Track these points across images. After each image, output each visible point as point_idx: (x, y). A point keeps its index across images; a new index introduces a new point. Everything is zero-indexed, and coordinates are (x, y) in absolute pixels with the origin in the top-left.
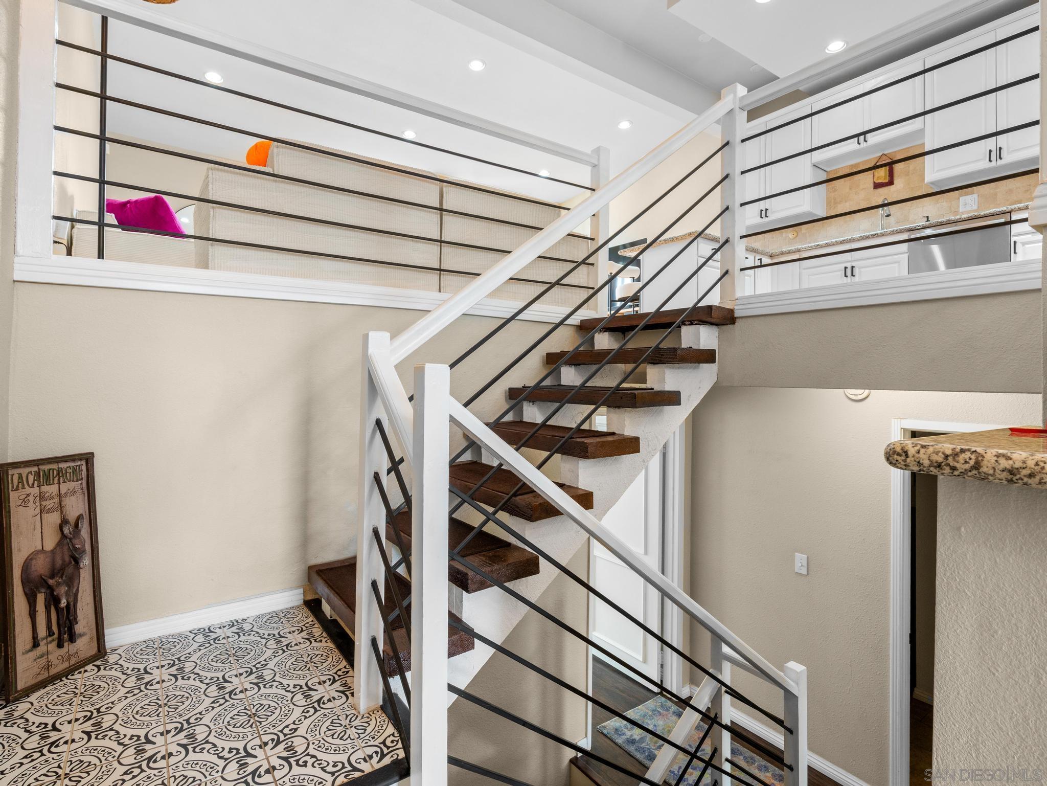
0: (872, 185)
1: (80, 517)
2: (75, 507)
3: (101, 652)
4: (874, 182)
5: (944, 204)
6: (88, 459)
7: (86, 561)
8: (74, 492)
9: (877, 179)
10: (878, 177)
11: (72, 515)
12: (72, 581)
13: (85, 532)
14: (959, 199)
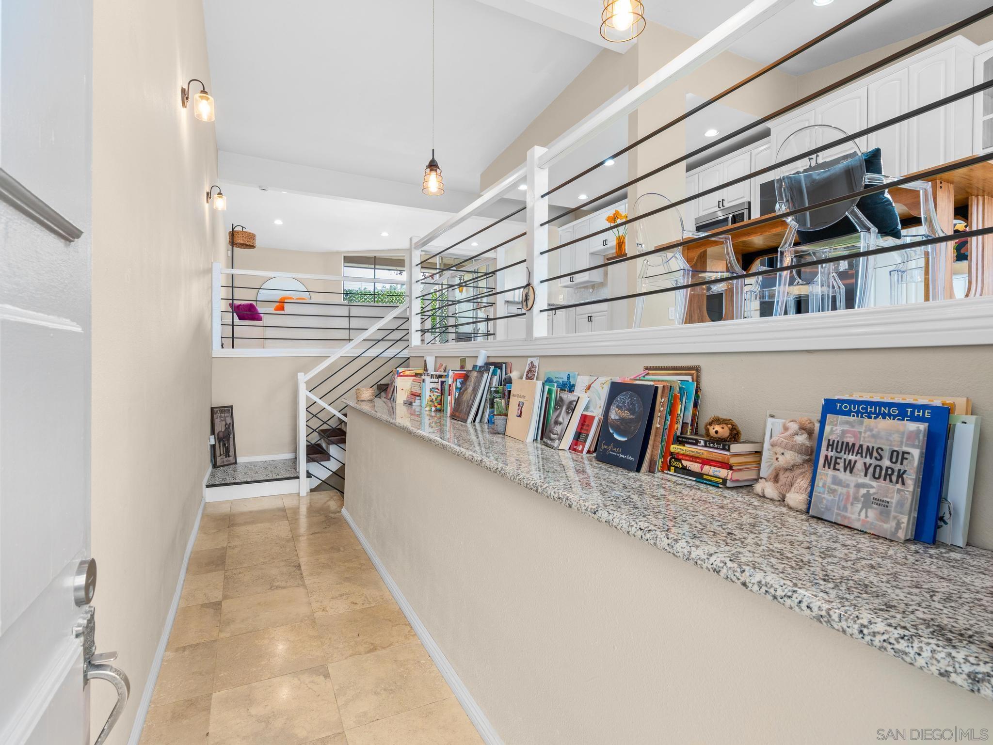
1: (230, 423)
2: (229, 421)
3: (236, 463)
6: (231, 407)
7: (231, 436)
8: (228, 416)
11: (228, 423)
12: (228, 440)
13: (231, 428)
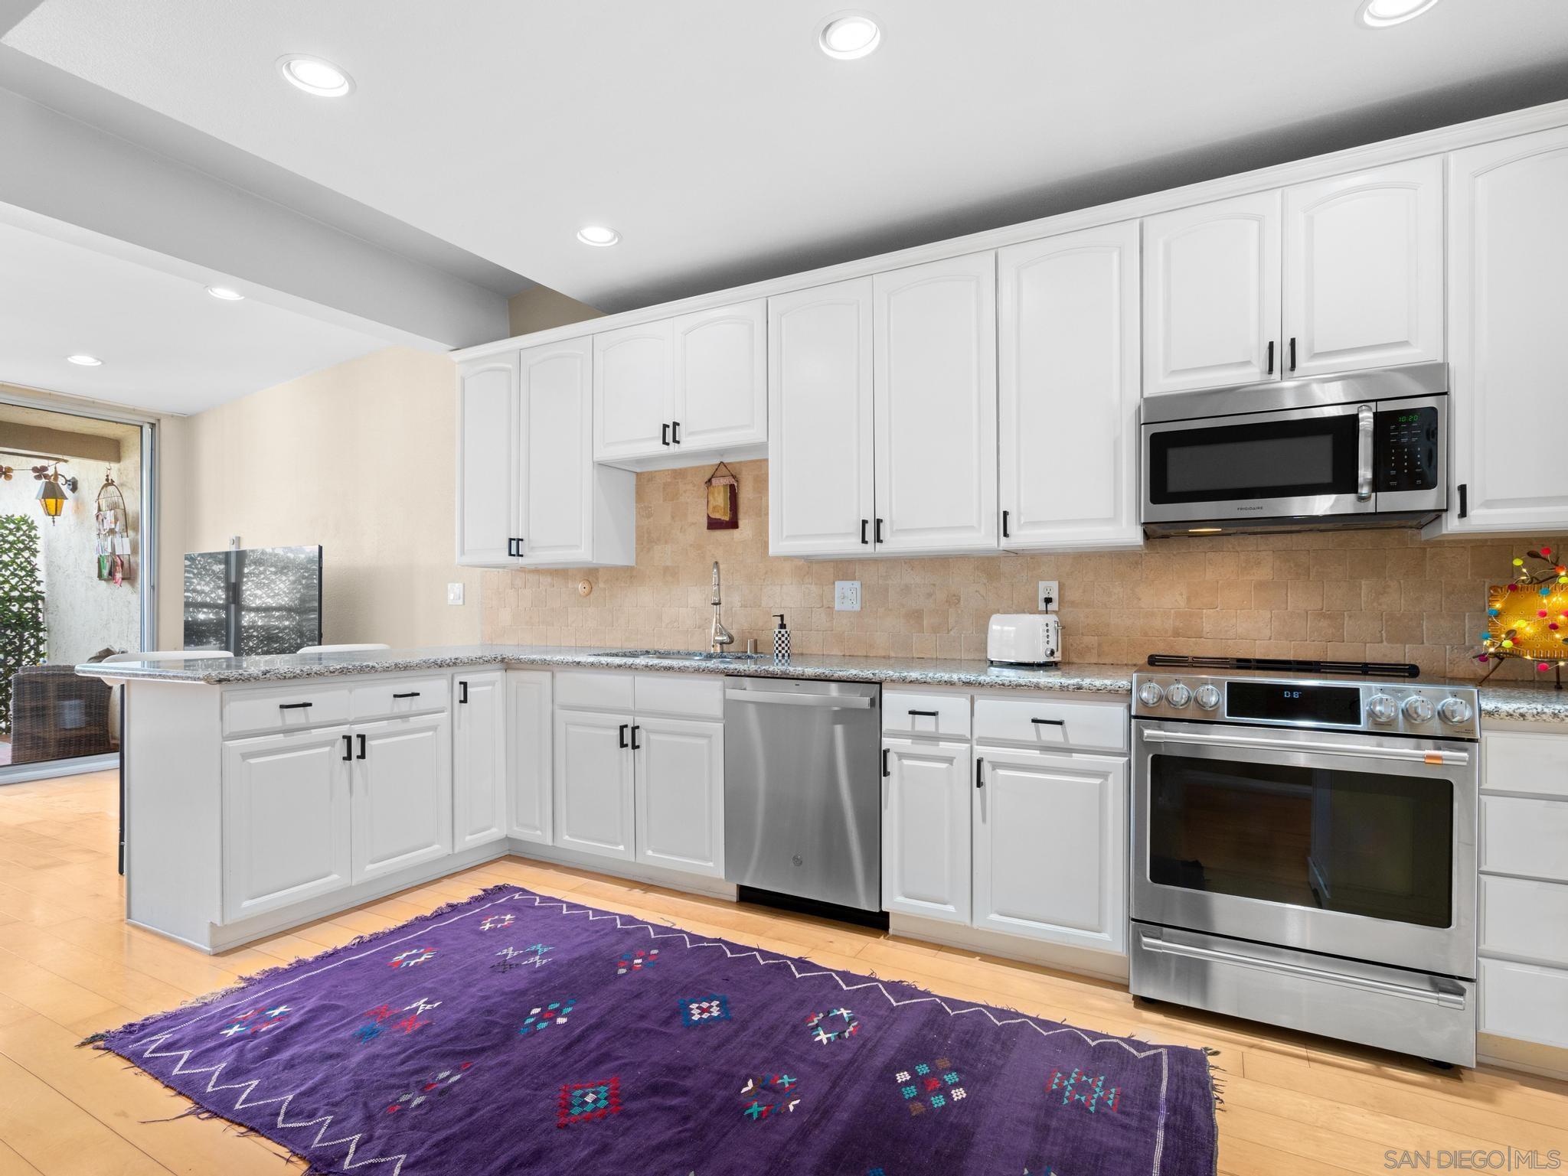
0: (705, 521)
4: (708, 516)
5: (813, 588)
9: (713, 512)
10: (714, 507)
14: (834, 583)
